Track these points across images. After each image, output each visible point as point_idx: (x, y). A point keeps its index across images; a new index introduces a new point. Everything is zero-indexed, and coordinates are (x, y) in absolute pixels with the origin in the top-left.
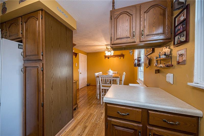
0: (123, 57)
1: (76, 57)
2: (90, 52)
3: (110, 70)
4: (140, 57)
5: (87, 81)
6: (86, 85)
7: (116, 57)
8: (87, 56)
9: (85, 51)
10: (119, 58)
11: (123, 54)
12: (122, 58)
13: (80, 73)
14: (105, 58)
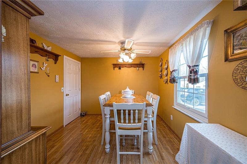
0: (143, 68)
1: (55, 63)
2: (87, 56)
3: (128, 89)
4: (197, 66)
5: (80, 107)
6: (80, 115)
7: (132, 67)
8: (80, 63)
9: (77, 53)
10: (136, 68)
11: (143, 63)
12: (141, 69)
13: (65, 95)
14: (114, 68)
